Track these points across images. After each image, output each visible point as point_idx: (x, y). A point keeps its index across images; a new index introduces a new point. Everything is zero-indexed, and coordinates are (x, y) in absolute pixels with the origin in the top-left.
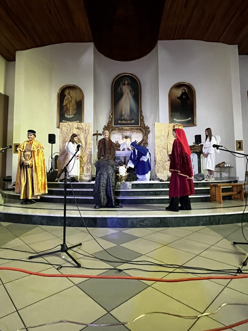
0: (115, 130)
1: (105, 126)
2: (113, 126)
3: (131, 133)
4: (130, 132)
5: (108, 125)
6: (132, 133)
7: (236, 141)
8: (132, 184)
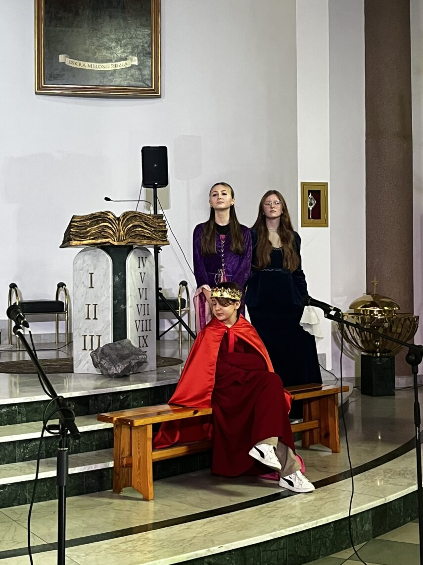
7: (303, 184)
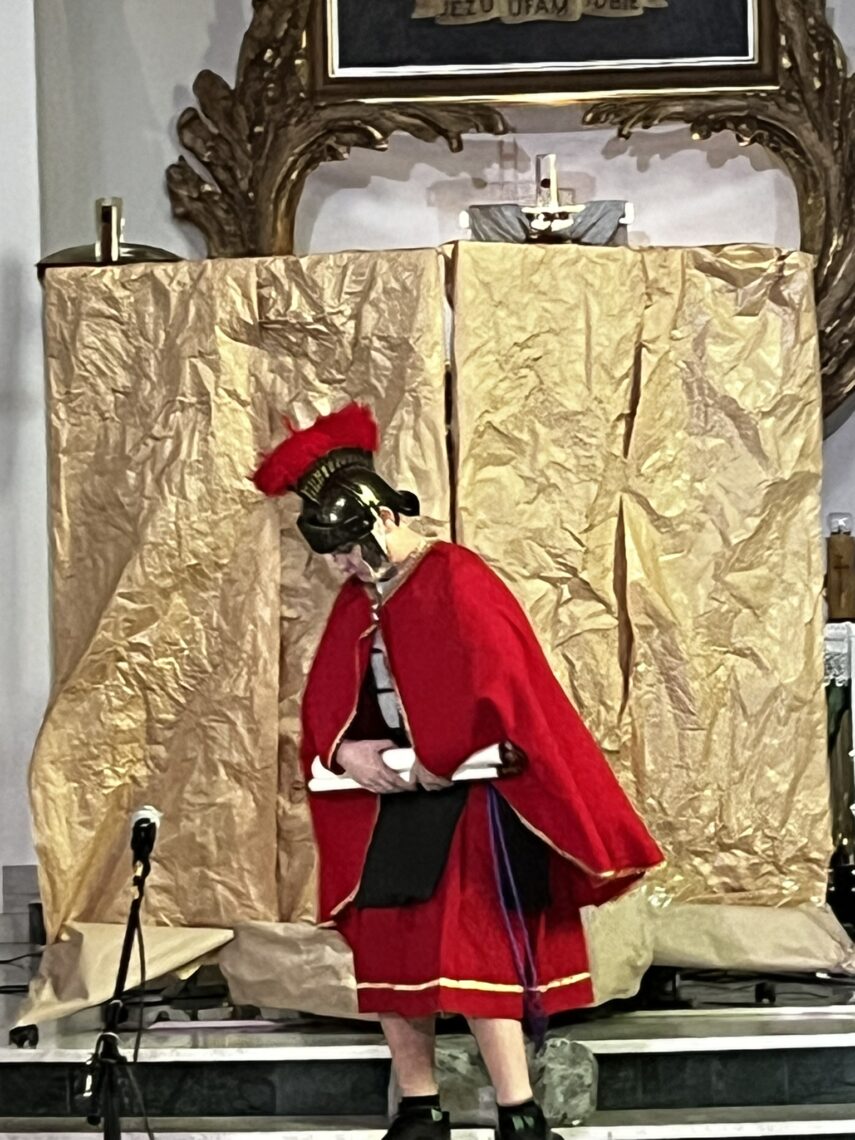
0: (369, 142)
1: (207, 82)
2: (337, 72)
3: (627, 160)
4: (609, 152)
5: (251, 64)
6: (643, 166)
8: (602, 1059)
